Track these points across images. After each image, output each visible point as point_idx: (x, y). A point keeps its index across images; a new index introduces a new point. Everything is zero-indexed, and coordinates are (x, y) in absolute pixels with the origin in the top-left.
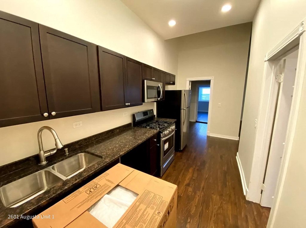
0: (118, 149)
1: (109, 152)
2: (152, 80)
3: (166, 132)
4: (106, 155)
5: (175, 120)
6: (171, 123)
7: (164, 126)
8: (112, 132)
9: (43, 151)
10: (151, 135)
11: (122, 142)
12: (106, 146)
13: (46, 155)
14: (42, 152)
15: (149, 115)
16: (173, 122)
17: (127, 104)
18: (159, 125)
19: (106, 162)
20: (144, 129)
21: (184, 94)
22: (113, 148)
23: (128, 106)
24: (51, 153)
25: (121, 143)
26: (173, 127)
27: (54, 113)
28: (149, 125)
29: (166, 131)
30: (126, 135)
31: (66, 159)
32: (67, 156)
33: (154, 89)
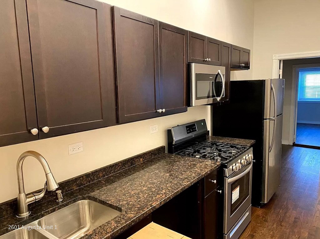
0: (147, 195)
1: (132, 201)
2: (204, 62)
3: (236, 166)
4: (126, 205)
5: (253, 141)
6: (245, 148)
7: (229, 153)
8: (132, 164)
9: (25, 193)
10: (206, 170)
11: (153, 183)
12: (124, 189)
13: (28, 200)
14: (23, 196)
15: (198, 131)
16: (249, 145)
17: (160, 111)
18: (220, 151)
19: (129, 218)
20: (191, 159)
21: (272, 89)
22: (138, 194)
23: (162, 114)
24: (37, 197)
25: (150, 184)
26: (249, 156)
27: (46, 129)
28: (198, 152)
29: (234, 164)
30: (158, 169)
31: (59, 209)
32: (61, 204)
33: (210, 80)
